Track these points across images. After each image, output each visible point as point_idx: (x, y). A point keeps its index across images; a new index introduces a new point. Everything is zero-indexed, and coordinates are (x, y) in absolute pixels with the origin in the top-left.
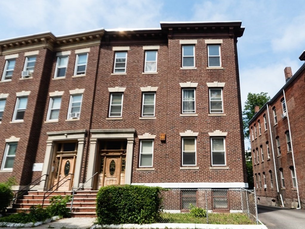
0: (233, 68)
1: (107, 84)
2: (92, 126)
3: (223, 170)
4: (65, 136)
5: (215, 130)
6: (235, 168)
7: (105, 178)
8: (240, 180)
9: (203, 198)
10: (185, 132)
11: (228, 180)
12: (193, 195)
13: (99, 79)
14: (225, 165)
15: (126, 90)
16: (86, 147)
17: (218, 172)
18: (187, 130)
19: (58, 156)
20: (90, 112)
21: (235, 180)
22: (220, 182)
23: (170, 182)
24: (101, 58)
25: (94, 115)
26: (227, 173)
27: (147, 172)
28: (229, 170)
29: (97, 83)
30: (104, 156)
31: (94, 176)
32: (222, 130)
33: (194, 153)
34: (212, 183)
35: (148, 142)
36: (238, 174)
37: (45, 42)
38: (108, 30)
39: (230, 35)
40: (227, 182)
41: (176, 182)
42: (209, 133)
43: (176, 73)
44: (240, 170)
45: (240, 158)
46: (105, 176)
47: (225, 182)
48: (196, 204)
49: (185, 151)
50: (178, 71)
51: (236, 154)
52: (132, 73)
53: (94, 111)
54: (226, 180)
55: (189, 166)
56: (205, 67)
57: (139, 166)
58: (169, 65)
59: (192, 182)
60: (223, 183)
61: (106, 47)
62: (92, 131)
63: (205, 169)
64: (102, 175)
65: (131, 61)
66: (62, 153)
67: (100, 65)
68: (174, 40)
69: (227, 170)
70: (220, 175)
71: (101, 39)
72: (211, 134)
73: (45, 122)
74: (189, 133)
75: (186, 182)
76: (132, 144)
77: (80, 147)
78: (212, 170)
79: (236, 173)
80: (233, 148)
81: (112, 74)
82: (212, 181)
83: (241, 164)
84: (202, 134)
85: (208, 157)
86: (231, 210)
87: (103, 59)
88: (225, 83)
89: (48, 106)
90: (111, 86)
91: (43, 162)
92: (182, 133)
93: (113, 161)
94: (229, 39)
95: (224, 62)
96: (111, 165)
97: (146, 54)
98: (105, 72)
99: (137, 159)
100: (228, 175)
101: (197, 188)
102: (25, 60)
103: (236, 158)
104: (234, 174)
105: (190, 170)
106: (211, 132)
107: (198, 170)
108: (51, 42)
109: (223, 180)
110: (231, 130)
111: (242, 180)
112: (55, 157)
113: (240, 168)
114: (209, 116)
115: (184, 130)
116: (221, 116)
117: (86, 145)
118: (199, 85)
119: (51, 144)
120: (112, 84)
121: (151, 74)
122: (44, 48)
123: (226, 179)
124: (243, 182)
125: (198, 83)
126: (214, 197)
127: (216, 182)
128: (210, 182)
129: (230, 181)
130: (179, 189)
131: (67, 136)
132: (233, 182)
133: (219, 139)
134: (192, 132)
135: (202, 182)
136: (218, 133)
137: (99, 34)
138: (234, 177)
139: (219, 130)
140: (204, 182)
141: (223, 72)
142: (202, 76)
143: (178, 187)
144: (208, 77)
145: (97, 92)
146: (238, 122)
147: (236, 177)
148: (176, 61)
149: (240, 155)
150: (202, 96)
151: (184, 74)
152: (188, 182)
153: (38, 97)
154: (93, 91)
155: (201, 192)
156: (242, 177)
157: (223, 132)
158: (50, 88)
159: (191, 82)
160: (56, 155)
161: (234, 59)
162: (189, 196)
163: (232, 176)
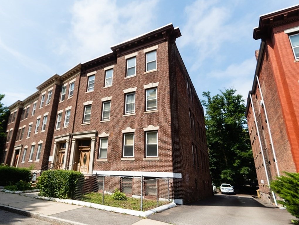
0: (167, 67)
1: (83, 100)
2: (74, 130)
3: (154, 161)
4: (61, 138)
5: (148, 125)
6: (165, 158)
7: (81, 166)
8: (169, 170)
9: (137, 185)
10: (126, 129)
11: (158, 170)
12: (130, 182)
13: (79, 98)
14: (158, 156)
15: (93, 102)
16: (70, 145)
17: (150, 162)
18: (127, 128)
19: (60, 152)
20: (73, 121)
21: (164, 170)
22: (151, 171)
23: (113, 170)
24: (81, 84)
25: (75, 123)
26: (157, 163)
27: (103, 162)
28: (159, 161)
29: (78, 101)
30: (80, 151)
31: (74, 164)
32: (155, 125)
33: (133, 146)
34: (145, 172)
35: (105, 139)
36: (167, 165)
37: (55, 80)
38: (82, 63)
39: (164, 39)
40: (157, 172)
41: (117, 170)
42: (144, 128)
43: (122, 83)
44: (169, 161)
45: (170, 149)
46: (81, 165)
47: (156, 172)
48: (132, 189)
49: (127, 145)
50: (123, 81)
51: (167, 145)
52: (97, 89)
53: (75, 120)
54: (157, 170)
55: (128, 157)
56: (143, 73)
57: (99, 158)
58: (117, 78)
59: (129, 171)
60: (154, 172)
61: (84, 75)
62: (73, 134)
63: (140, 159)
64: (79, 164)
65: (97, 81)
66: (62, 150)
67: (80, 88)
68: (121, 58)
69: (157, 161)
70: (152, 165)
71: (80, 70)
72: (145, 129)
73: (55, 130)
74: (128, 130)
75: (124, 171)
76: (94, 141)
77: (67, 145)
78: (145, 160)
79: (165, 163)
80: (164, 140)
81: (86, 93)
82: (145, 170)
83: (171, 155)
84: (139, 130)
85: (142, 149)
86: (160, 197)
87: (82, 83)
88: (158, 83)
89: (57, 120)
90: (85, 101)
91: (52, 156)
92: (123, 130)
93: (85, 154)
94: (164, 43)
95: (159, 64)
96: (84, 157)
97: (106, 73)
98: (82, 92)
99: (97, 153)
100: (158, 165)
101: (132, 176)
102: (48, 94)
103: (166, 150)
104: (164, 165)
105: (128, 160)
106: (145, 127)
107: (134, 160)
108: (59, 80)
109: (154, 170)
110: (162, 124)
111: (171, 170)
112: (59, 152)
113: (170, 159)
114: (145, 114)
115: (125, 128)
116: (154, 112)
117: (70, 144)
118: (137, 89)
119: (56, 144)
120: (86, 100)
121: (108, 88)
122: (55, 84)
123: (157, 168)
124: (172, 172)
125: (137, 87)
126: (146, 185)
127: (148, 171)
128: (143, 171)
129: (160, 171)
130: (119, 176)
131: (62, 138)
132: (163, 172)
133: (152, 133)
134: (131, 128)
135: (137, 171)
136: (151, 128)
137: (79, 68)
138: (164, 167)
139: (152, 125)
140: (138, 171)
141: (158, 73)
142: (140, 80)
143: (118, 175)
144: (145, 80)
145: (78, 107)
146: (169, 116)
147: (165, 167)
148: (122, 74)
149: (170, 146)
150: (139, 98)
151: (127, 83)
152: (126, 171)
153: (51, 115)
154: (75, 107)
155: (135, 180)
156: (171, 167)
157: (155, 126)
158: (58, 109)
159: (132, 88)
160: (59, 151)
161: (167, 59)
162: (127, 183)
163: (162, 166)
